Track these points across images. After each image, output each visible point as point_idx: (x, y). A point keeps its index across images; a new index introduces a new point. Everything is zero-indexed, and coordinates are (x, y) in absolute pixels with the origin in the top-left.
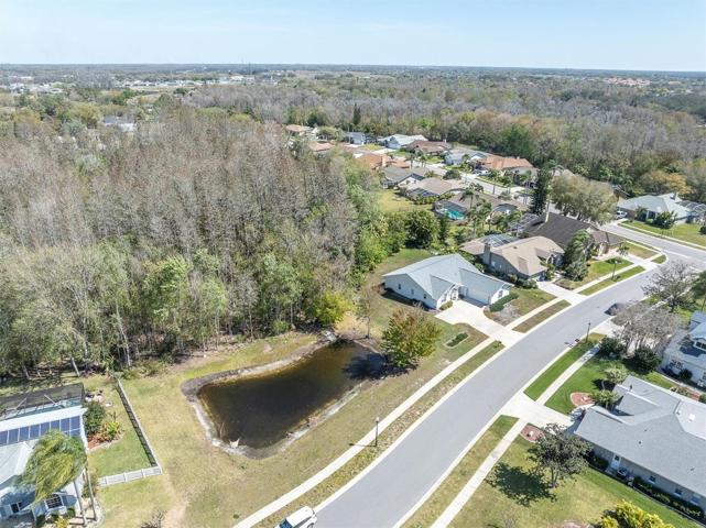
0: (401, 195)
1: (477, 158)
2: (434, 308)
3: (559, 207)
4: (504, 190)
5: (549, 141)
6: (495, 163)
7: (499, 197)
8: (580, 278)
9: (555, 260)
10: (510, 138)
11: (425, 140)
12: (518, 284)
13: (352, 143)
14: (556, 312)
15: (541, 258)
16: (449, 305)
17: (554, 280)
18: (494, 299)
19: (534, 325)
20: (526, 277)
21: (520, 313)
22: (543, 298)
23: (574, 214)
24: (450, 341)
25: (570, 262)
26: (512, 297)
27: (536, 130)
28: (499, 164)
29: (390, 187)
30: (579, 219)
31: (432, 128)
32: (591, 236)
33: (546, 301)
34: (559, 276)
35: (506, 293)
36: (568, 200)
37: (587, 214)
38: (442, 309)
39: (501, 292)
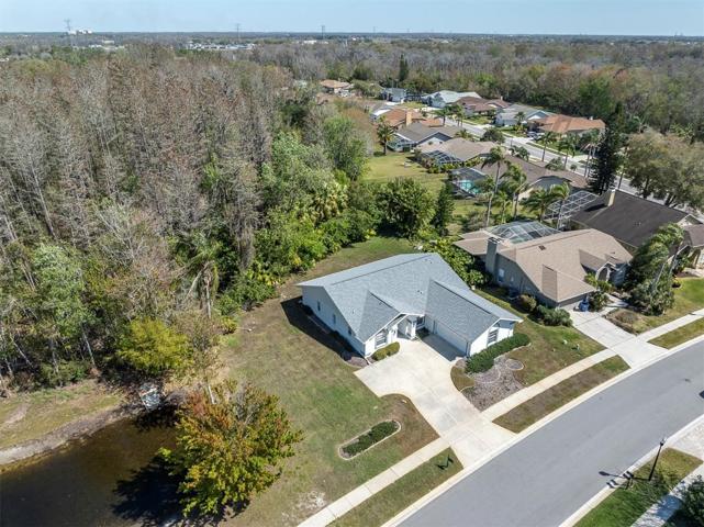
0: (413, 159)
1: (536, 117)
2: (361, 355)
3: (636, 183)
4: (556, 156)
5: (638, 96)
6: (558, 123)
7: (548, 167)
8: (656, 311)
9: (614, 273)
10: (584, 95)
11: (479, 97)
12: (535, 315)
13: (391, 100)
14: (597, 383)
15: (587, 270)
16: (392, 350)
17: (607, 310)
18: (479, 345)
19: (541, 416)
20: (552, 305)
21: (524, 379)
22: (578, 347)
23: (660, 196)
24: (354, 440)
25: (641, 280)
26: (518, 340)
27: (619, 81)
28: (564, 124)
29: (405, 150)
30: (667, 203)
31: (491, 85)
32: (686, 233)
33: (582, 356)
34: (617, 302)
35: (505, 334)
36: (653, 172)
37: (683, 196)
38: (375, 358)
39: (496, 332)
